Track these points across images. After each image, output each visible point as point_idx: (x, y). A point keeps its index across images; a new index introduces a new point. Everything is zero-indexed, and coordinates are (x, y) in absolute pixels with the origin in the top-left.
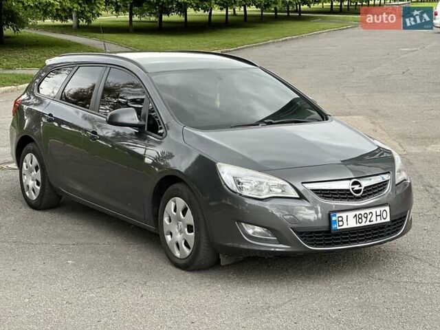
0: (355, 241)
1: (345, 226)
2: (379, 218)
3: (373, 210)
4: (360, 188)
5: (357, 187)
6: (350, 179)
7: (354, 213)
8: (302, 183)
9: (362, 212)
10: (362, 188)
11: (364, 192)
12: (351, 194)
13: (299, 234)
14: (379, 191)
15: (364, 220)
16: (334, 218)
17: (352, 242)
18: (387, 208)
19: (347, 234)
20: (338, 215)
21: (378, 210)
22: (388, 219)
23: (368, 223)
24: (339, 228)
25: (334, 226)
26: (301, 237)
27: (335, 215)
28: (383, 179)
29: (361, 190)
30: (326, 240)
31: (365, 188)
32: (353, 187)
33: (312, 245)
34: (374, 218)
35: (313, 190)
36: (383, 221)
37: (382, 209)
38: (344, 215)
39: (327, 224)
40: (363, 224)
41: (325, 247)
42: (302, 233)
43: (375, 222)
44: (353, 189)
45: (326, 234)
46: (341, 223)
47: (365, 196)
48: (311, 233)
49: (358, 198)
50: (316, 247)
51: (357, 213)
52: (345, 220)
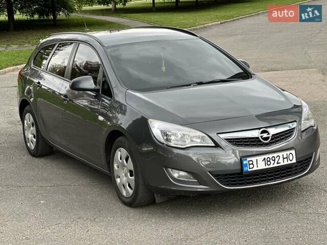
0: (266, 180)
1: (255, 168)
2: (285, 160)
3: (280, 154)
4: (268, 136)
5: (265, 135)
6: (259, 129)
7: (263, 157)
8: (217, 134)
9: (270, 156)
10: (270, 136)
11: (272, 139)
12: (260, 141)
13: (216, 176)
14: (286, 137)
15: (272, 162)
16: (245, 162)
17: (263, 181)
18: (293, 152)
19: (258, 175)
20: (248, 159)
21: (285, 153)
22: (294, 161)
23: (276, 165)
24: (249, 170)
25: (245, 169)
26: (218, 179)
27: (246, 160)
28: (290, 127)
29: (269, 137)
30: (240, 181)
31: (273, 135)
32: (262, 135)
33: (227, 185)
34: (281, 161)
35: (226, 139)
36: (290, 162)
37: (288, 152)
38: (254, 159)
39: (239, 167)
40: (271, 166)
41: (238, 186)
42: (218, 175)
43: (282, 164)
44: (261, 137)
45: (239, 175)
46: (251, 166)
47: (273, 142)
48: (226, 175)
49: (267, 145)
50: (230, 186)
51: (266, 156)
52: (255, 163)
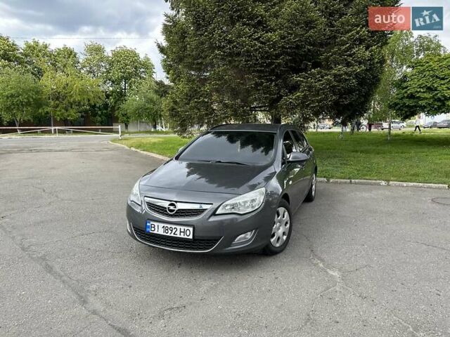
1: (156, 232)
2: (182, 234)
3: (178, 227)
5: (172, 208)
6: (169, 201)
7: (163, 225)
9: (169, 226)
10: (176, 209)
11: (176, 212)
12: (166, 211)
15: (170, 232)
16: (148, 224)
18: (191, 229)
20: (152, 223)
21: (183, 228)
22: (191, 237)
23: (172, 235)
24: (151, 232)
25: (148, 230)
27: (150, 223)
28: (201, 207)
29: (174, 210)
31: (179, 210)
32: (169, 206)
34: (178, 232)
36: (186, 237)
37: (186, 228)
38: (156, 224)
39: (144, 227)
40: (168, 234)
43: (178, 236)
44: (169, 208)
46: (153, 229)
47: (177, 216)
49: (171, 216)
51: (166, 225)
52: (156, 228)
